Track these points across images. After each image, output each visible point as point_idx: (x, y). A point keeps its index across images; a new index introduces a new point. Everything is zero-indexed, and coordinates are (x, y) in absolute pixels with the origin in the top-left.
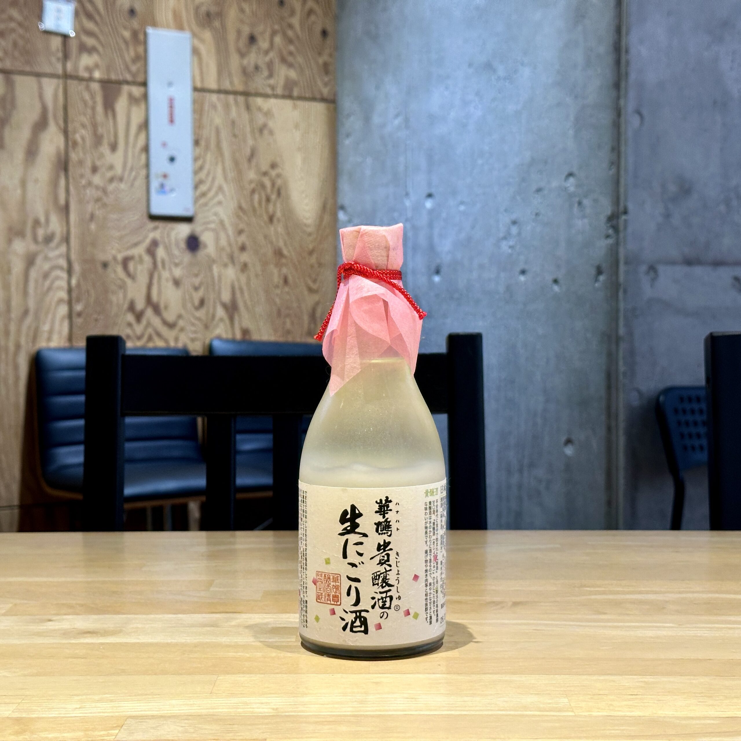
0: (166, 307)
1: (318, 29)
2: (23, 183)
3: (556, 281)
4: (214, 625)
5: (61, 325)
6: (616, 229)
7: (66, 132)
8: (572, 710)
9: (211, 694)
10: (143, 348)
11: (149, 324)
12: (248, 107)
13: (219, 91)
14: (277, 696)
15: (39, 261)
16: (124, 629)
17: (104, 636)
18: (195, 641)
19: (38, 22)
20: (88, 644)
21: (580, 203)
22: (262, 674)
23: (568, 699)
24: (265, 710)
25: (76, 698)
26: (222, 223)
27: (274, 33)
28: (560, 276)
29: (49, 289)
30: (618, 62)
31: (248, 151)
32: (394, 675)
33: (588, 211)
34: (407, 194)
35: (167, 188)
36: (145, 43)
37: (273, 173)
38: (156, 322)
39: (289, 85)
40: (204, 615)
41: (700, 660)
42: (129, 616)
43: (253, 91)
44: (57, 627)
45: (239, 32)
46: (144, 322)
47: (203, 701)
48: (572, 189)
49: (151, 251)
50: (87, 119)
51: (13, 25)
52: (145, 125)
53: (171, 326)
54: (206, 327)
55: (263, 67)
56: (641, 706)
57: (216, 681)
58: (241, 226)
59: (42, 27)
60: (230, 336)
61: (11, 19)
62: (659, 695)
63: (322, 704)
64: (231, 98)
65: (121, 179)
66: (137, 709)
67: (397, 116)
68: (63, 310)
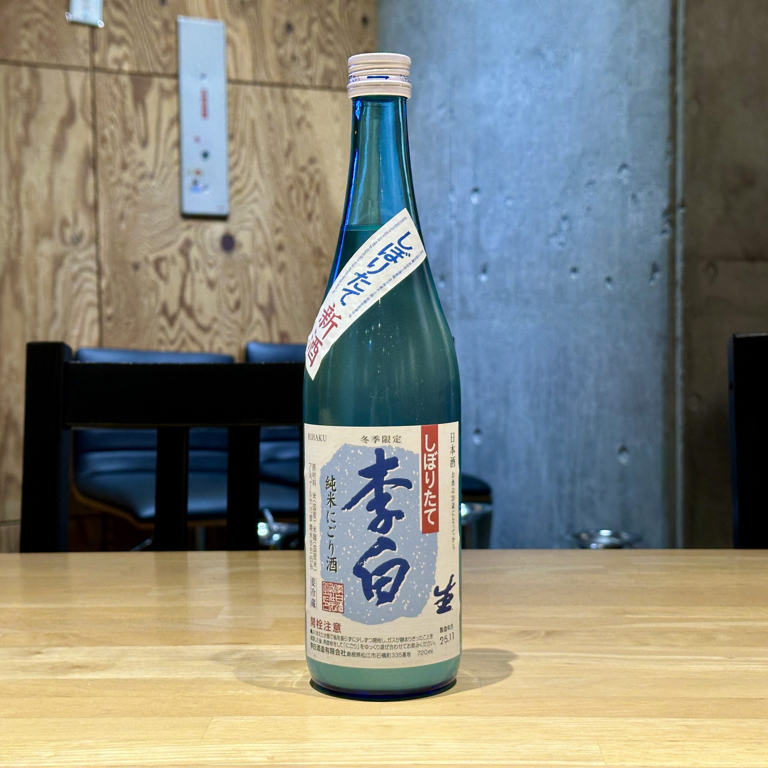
0: (201, 311)
1: (358, 16)
2: (50, 181)
3: (609, 280)
4: (216, 658)
5: (91, 329)
6: (672, 223)
7: (94, 127)
8: (603, 759)
9: (202, 740)
10: (177, 353)
11: (182, 328)
12: (285, 99)
13: (255, 83)
14: (274, 741)
15: (67, 262)
16: (117, 663)
17: (94, 671)
18: (193, 677)
19: (65, 12)
20: (75, 680)
21: (634, 197)
22: (261, 715)
23: (599, 745)
24: (260, 759)
25: (52, 744)
26: (258, 221)
27: (312, 21)
28: (614, 273)
29: (78, 292)
30: (673, 46)
31: (285, 145)
32: (407, 717)
33: (643, 205)
34: (452, 190)
35: (201, 185)
36: (176, 33)
37: (311, 169)
38: (190, 325)
39: (328, 75)
40: (207, 647)
41: (751, 699)
42: (126, 648)
43: (290, 82)
44: (44, 661)
45: (275, 21)
46: (177, 326)
47: (192, 748)
48: (626, 181)
49: (184, 251)
50: (116, 114)
51: (37, 16)
52: (177, 120)
53: (205, 329)
54: (243, 331)
55: (300, 57)
56: (681, 755)
57: (209, 724)
58: (279, 224)
59: (69, 17)
60: (267, 339)
61: (36, 9)
62: (702, 742)
63: (323, 752)
64: (267, 90)
65: (152, 177)
66: (118, 757)
67: (441, 106)
68: (93, 313)
